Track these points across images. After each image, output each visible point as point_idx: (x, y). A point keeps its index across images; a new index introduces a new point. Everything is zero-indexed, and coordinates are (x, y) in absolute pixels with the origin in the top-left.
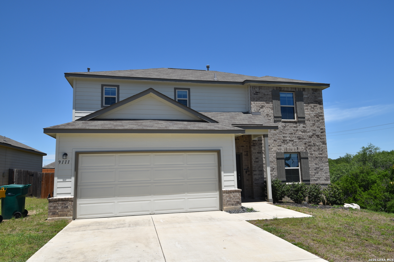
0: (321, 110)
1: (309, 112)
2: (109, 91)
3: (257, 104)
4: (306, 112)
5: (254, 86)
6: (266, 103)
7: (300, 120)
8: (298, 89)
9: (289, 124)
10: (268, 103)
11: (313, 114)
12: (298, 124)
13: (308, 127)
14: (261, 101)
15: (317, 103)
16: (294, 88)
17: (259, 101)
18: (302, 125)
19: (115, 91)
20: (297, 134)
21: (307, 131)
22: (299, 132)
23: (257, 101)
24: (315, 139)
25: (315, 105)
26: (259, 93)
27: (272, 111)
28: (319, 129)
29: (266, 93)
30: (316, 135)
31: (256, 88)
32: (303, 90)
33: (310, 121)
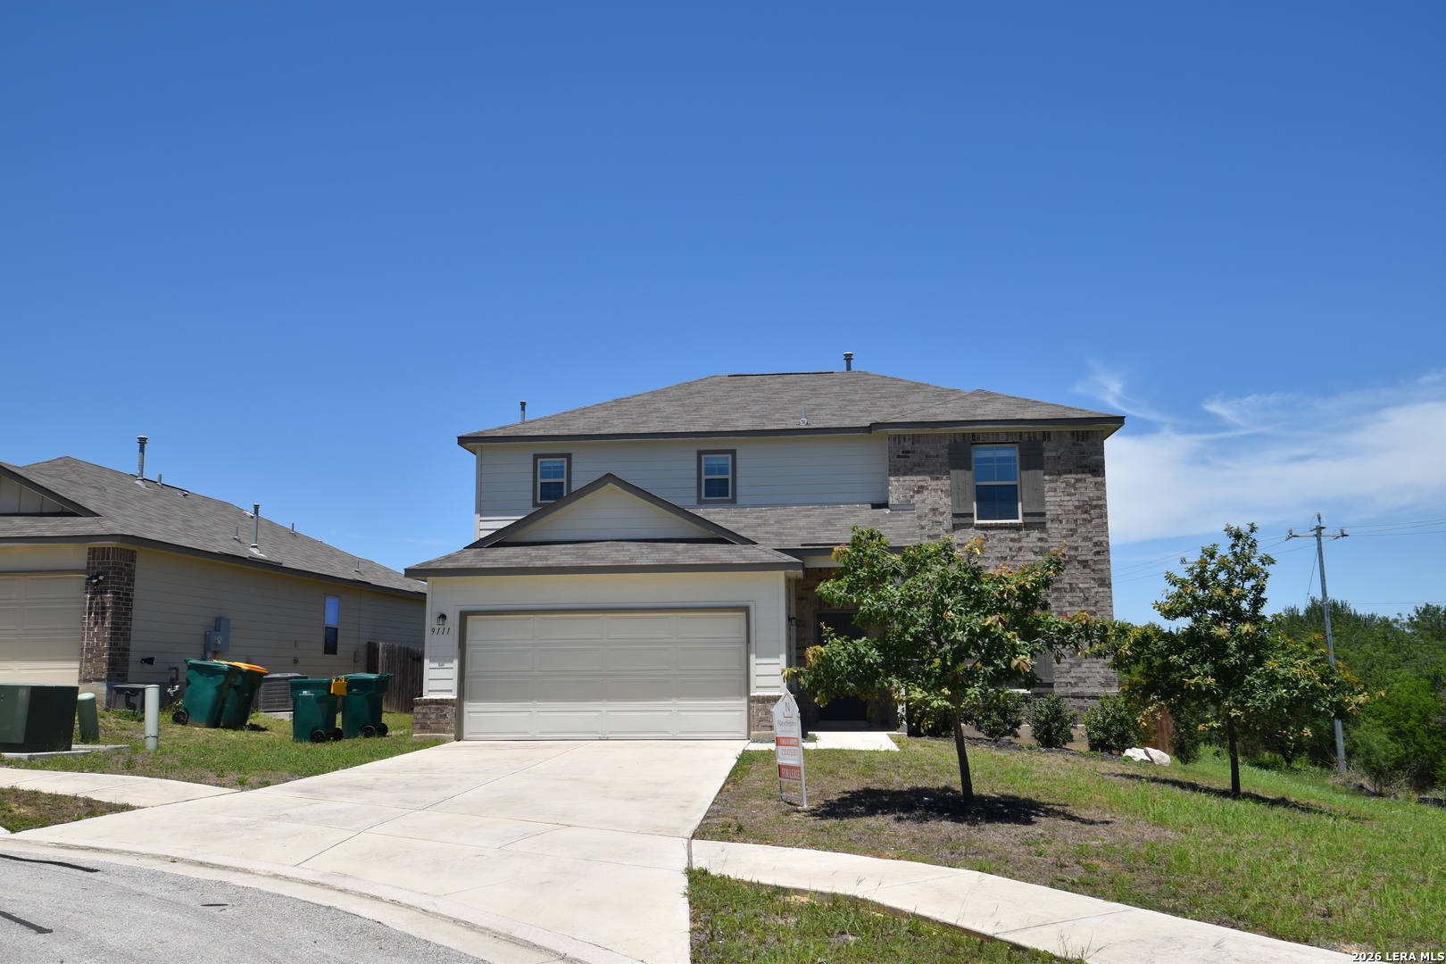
0: (1098, 490)
1: (1058, 499)
2: (550, 468)
3: (907, 483)
4: (1050, 498)
5: (899, 436)
6: (931, 478)
7: (1029, 520)
8: (1026, 435)
9: (996, 532)
10: (937, 479)
11: (1070, 503)
12: (1023, 532)
13: (1054, 540)
14: (918, 473)
15: (1087, 470)
16: (1015, 434)
17: (911, 475)
18: (1035, 534)
19: (563, 467)
20: (1020, 558)
21: (1051, 550)
22: (1026, 553)
23: (905, 474)
24: (1074, 571)
25: (1079, 476)
26: (914, 452)
27: (948, 501)
28: (1088, 543)
29: (932, 453)
30: (1079, 562)
31: (904, 439)
32: (1044, 436)
33: (1061, 522)
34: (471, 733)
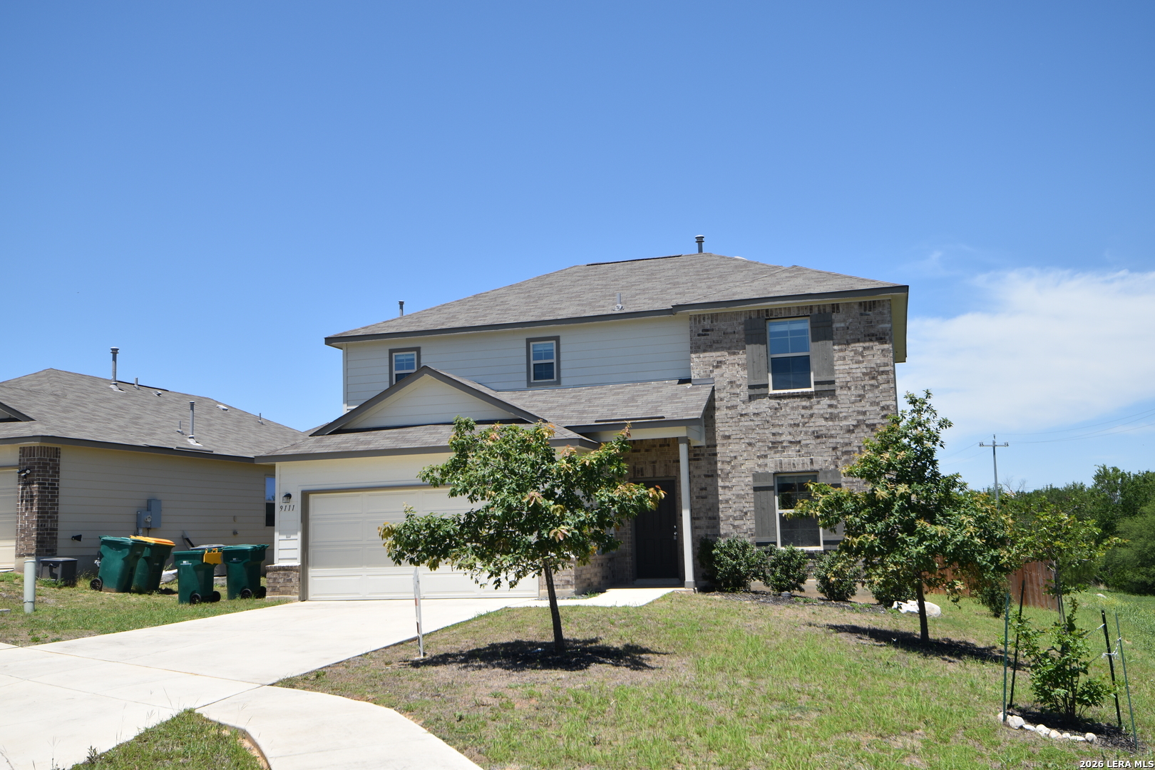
0: (884, 356)
1: (847, 367)
2: (403, 360)
3: (706, 359)
4: (839, 366)
5: (699, 315)
6: (729, 353)
7: (820, 388)
8: (817, 309)
9: (788, 401)
10: (734, 354)
11: (858, 371)
12: (814, 400)
13: (843, 406)
14: (717, 350)
15: (874, 338)
16: (806, 307)
17: (711, 351)
18: (826, 401)
19: (413, 360)
20: (811, 424)
21: (841, 415)
22: (817, 420)
23: (705, 351)
24: (862, 434)
25: (867, 344)
26: (713, 330)
27: (744, 374)
28: (876, 408)
29: (730, 330)
30: (868, 426)
31: (704, 319)
32: (833, 308)
33: (849, 388)
34: (314, 595)
